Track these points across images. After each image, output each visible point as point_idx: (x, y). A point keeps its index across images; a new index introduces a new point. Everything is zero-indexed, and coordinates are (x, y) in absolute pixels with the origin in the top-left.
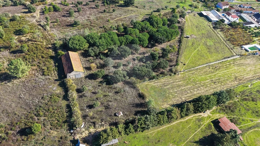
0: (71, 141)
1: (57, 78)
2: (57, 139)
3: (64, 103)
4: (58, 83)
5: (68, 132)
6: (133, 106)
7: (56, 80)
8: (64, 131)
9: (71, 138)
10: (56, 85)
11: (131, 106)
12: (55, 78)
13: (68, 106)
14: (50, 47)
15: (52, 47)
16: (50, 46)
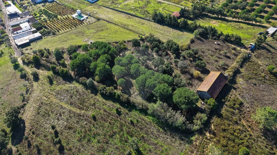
0: (254, 53)
1: (233, 90)
2: (260, 59)
3: (242, 70)
4: (235, 86)
5: (252, 57)
6: (204, 42)
7: (235, 89)
8: (254, 59)
9: (252, 54)
10: (238, 85)
11: (205, 43)
12: (234, 91)
13: (241, 66)
14: (210, 132)
15: (206, 131)
16: (208, 135)
